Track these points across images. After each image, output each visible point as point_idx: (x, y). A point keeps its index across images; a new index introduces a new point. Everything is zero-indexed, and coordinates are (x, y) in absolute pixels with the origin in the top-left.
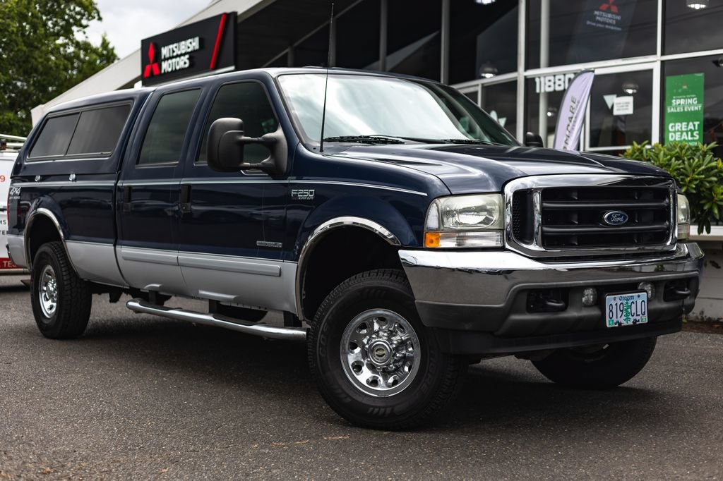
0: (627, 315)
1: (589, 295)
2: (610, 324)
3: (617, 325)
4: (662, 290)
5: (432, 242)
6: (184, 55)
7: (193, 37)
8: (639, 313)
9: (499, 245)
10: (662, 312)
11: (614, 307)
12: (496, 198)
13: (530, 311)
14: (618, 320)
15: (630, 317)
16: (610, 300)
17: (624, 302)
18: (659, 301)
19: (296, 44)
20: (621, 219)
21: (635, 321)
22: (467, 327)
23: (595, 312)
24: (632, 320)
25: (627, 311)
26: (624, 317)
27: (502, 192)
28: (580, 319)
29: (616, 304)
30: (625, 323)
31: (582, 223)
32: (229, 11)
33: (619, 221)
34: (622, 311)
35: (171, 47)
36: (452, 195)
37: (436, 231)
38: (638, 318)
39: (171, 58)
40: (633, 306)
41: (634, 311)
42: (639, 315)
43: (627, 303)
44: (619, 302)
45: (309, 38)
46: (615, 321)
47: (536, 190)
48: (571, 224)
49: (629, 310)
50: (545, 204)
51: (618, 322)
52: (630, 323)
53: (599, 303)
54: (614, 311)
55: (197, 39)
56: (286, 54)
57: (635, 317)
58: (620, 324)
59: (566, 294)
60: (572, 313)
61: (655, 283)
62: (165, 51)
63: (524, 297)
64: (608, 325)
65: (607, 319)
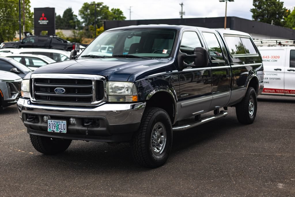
0: (57, 128)
1: (45, 118)
2: (49, 131)
3: (52, 131)
8: (62, 128)
11: (51, 125)
13: (28, 121)
14: (53, 129)
15: (58, 129)
16: (49, 121)
17: (56, 123)
18: (78, 126)
21: (61, 131)
23: (46, 125)
24: (59, 131)
25: (57, 127)
26: (55, 129)
29: (52, 123)
30: (56, 131)
33: (60, 92)
34: (55, 126)
38: (62, 130)
40: (60, 126)
41: (60, 127)
42: (62, 129)
43: (57, 124)
44: (53, 123)
46: (52, 130)
47: (32, 79)
49: (58, 127)
51: (53, 130)
52: (58, 132)
57: (60, 130)
58: (54, 131)
63: (25, 116)
64: (48, 131)
65: (48, 129)
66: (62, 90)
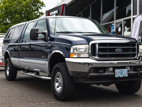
1: (111, 69)
4: (132, 68)
5: (72, 56)
6: (54, 14)
7: (56, 10)
9: (88, 57)
10: (132, 74)
11: (118, 72)
12: (87, 46)
13: (95, 73)
16: (116, 70)
17: (121, 71)
18: (132, 71)
19: (83, 11)
20: (121, 51)
21: (124, 76)
22: (80, 76)
23: (113, 73)
25: (121, 73)
26: (120, 75)
27: (89, 44)
28: (108, 75)
30: (121, 76)
31: (110, 51)
32: (64, 4)
35: (52, 12)
36: (76, 45)
37: (72, 53)
38: (125, 75)
39: (52, 15)
40: (123, 72)
41: (123, 73)
45: (85, 10)
46: (118, 75)
47: (97, 43)
48: (107, 52)
50: (99, 47)
52: (122, 76)
53: (114, 71)
54: (118, 73)
55: (57, 10)
56: (81, 14)
57: (124, 75)
58: (119, 77)
59: (105, 69)
60: (106, 74)
61: (131, 67)
62: (51, 14)
63: (93, 69)
64: (116, 77)
65: (116, 75)
66: (121, 50)
